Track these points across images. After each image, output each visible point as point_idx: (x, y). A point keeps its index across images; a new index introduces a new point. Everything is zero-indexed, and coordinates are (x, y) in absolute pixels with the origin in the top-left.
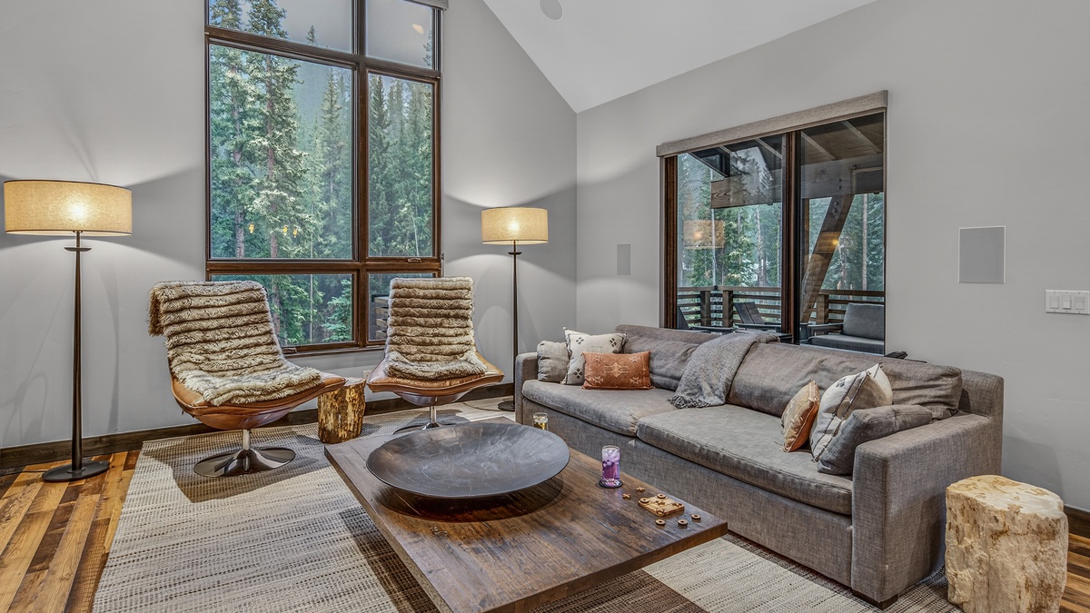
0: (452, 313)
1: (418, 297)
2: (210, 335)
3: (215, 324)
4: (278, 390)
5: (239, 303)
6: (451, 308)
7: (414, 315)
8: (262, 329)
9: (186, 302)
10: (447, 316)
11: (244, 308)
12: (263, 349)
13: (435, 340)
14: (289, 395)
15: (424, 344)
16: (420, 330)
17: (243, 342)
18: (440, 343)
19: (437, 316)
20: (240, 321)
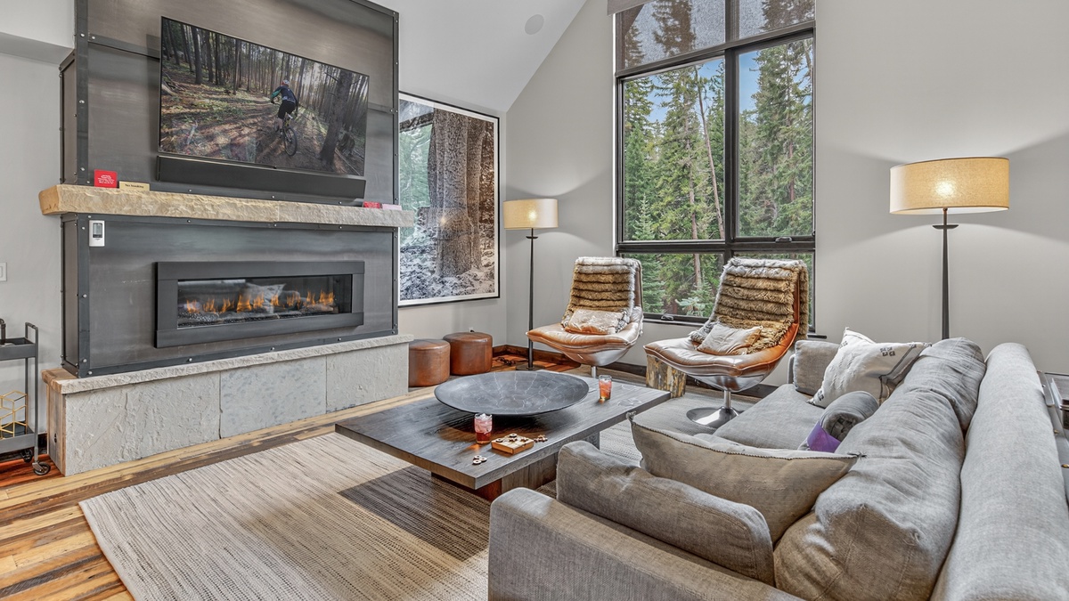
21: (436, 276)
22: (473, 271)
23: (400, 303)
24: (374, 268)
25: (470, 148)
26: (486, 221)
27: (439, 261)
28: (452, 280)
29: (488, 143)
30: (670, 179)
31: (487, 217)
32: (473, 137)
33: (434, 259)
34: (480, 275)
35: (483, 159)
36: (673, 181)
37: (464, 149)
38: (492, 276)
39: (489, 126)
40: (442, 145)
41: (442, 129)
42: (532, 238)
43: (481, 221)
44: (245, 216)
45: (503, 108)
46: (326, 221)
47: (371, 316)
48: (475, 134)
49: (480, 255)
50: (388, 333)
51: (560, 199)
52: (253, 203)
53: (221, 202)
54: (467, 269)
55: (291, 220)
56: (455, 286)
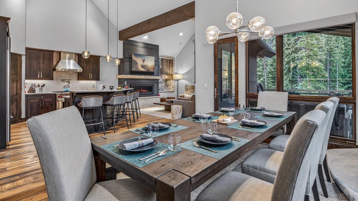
5: (192, 86)
9: (187, 86)
17: (191, 91)
20: (191, 89)
21: (164, 87)
22: (170, 86)
24: (155, 85)
26: (172, 77)
29: (172, 63)
32: (170, 63)
34: (171, 87)
35: (172, 66)
37: (168, 65)
38: (173, 87)
39: (173, 60)
42: (178, 81)
45: (175, 57)
46: (149, 78)
47: (155, 93)
48: (170, 62)
49: (171, 84)
50: (157, 96)
51: (183, 74)
52: (141, 76)
53: (137, 76)
54: (169, 86)
55: (145, 78)
56: (167, 89)
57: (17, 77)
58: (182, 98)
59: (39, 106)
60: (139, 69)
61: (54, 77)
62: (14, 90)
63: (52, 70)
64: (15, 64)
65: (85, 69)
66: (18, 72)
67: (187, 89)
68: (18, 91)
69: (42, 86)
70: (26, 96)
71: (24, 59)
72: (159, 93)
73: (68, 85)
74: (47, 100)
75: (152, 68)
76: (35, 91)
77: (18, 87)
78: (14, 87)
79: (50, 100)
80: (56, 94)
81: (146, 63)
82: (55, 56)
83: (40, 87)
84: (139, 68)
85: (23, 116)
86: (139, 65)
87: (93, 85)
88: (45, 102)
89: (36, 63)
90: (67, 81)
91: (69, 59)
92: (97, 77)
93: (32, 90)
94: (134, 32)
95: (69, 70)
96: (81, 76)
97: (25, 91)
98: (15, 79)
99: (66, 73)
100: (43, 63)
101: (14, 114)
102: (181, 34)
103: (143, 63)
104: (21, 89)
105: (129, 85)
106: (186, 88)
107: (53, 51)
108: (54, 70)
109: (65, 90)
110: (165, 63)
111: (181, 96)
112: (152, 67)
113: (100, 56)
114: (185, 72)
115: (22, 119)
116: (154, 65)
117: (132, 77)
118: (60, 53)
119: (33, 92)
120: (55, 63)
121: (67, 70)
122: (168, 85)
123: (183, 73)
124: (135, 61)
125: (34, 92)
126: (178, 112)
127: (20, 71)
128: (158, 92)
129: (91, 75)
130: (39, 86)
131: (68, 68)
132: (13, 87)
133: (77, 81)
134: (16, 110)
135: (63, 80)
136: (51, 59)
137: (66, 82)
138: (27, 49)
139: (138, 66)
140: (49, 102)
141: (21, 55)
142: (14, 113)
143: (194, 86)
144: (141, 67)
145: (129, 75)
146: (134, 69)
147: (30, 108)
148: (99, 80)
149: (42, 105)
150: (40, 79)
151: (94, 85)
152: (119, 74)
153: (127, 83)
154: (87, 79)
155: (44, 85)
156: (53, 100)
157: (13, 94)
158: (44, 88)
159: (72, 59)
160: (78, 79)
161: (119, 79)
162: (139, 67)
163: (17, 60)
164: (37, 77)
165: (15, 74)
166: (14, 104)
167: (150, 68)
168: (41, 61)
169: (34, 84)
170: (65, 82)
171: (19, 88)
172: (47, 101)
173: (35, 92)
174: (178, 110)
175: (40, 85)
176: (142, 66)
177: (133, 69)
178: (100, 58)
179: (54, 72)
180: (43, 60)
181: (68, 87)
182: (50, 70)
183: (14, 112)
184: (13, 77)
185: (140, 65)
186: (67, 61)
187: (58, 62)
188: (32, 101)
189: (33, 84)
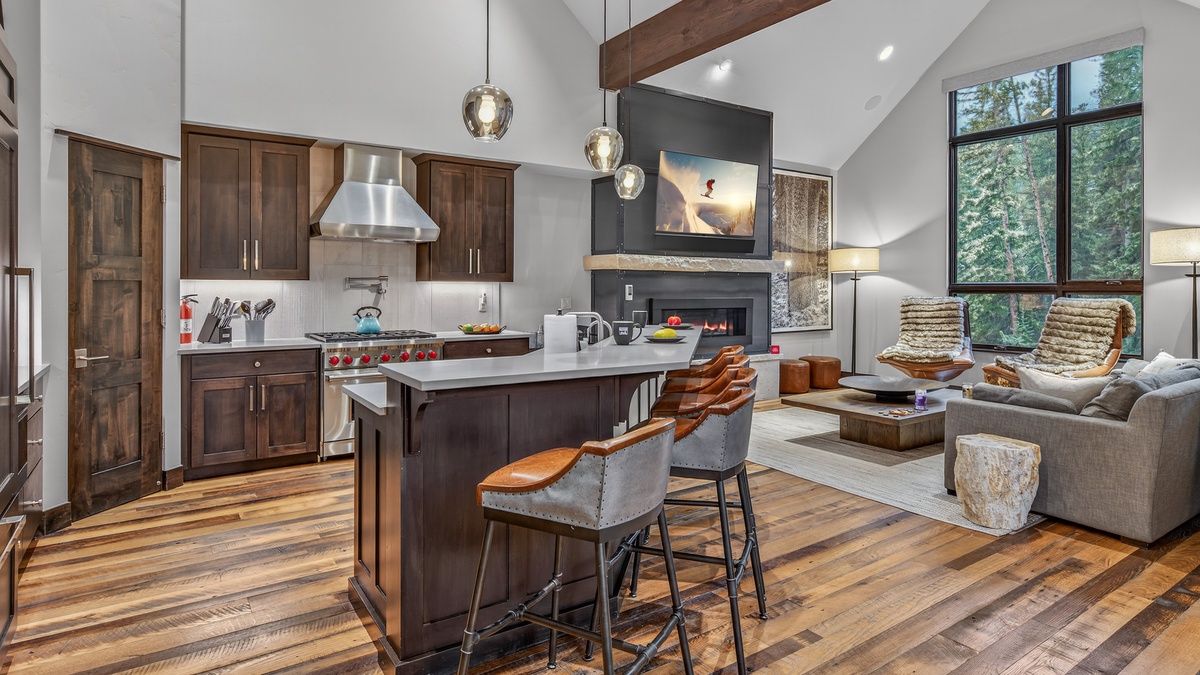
0: (1090, 328)
1: (1066, 314)
2: (919, 327)
3: (923, 321)
4: (920, 358)
5: (941, 310)
6: (1091, 324)
7: (1059, 328)
8: (952, 327)
9: (911, 308)
10: (1085, 331)
11: (943, 313)
12: (950, 339)
13: (1069, 349)
14: (926, 363)
15: (1059, 351)
16: (1061, 339)
17: (939, 333)
18: (1072, 352)
19: (1077, 330)
20: (940, 321)
21: (786, 310)
22: (812, 307)
23: (773, 330)
24: (758, 303)
25: (810, 204)
26: (822, 265)
27: (787, 299)
28: (796, 314)
29: (824, 198)
30: (976, 201)
31: (822, 261)
32: (812, 195)
33: (784, 297)
34: (818, 310)
35: (820, 212)
36: (981, 202)
37: (806, 206)
38: (827, 312)
39: (824, 185)
40: (791, 204)
41: (791, 191)
42: (855, 280)
43: (818, 265)
44: (693, 269)
45: (835, 168)
46: (731, 270)
47: (757, 337)
48: (814, 193)
49: (817, 293)
50: (766, 352)
51: (882, 249)
52: (696, 260)
53: (682, 260)
54: (807, 305)
55: (714, 270)
56: (799, 319)
57: (137, 269)
58: (1011, 393)
59: (242, 407)
60: (687, 226)
61: (315, 267)
62: (127, 335)
63: (305, 231)
64: (128, 202)
65: (449, 229)
66: (144, 241)
67: (918, 324)
68: (143, 338)
69: (258, 311)
70: (187, 359)
71: (172, 174)
72: (775, 341)
73: (377, 301)
74: (279, 378)
75: (744, 220)
76: (229, 331)
77: (147, 315)
78: (126, 317)
79: (294, 377)
80: (320, 349)
81: (720, 198)
82: (318, 166)
83: (253, 312)
84: (686, 221)
85: (172, 457)
86: (687, 207)
87: (481, 301)
88: (270, 389)
89: (231, 198)
90: (369, 283)
91: (381, 179)
92: (500, 268)
93: (216, 327)
94: (685, 32)
95: (381, 233)
96: (431, 261)
97: (180, 339)
98: (128, 276)
99: (367, 244)
100: (265, 198)
101: (124, 455)
102: (886, 53)
103: (707, 196)
104: (161, 328)
105: (643, 301)
106: (909, 314)
107: (308, 143)
108: (314, 230)
109: (361, 326)
110: (791, 199)
111: (891, 358)
112: (746, 215)
113: (517, 166)
114: (889, 236)
115: (164, 473)
116: (754, 204)
117: (658, 264)
118: (338, 150)
119: (222, 340)
120: (315, 200)
121: (372, 230)
122: (804, 301)
123: (878, 243)
124: (671, 186)
125: (224, 336)
126: (1016, 488)
127: (154, 235)
128: (769, 334)
129: (475, 257)
130: (245, 308)
131: (372, 221)
132: (120, 320)
133: (415, 283)
134: (134, 434)
135: (352, 282)
136: (299, 177)
137: (366, 287)
138: (189, 132)
139: (683, 212)
140: (288, 388)
141: (157, 159)
142: (127, 450)
143: (953, 306)
144: (699, 215)
145: (646, 257)
146: (667, 228)
147: (202, 419)
148: (510, 279)
149: (257, 402)
150: (250, 274)
151: (485, 301)
152: (594, 252)
153: (636, 294)
154: (460, 273)
155: (268, 306)
156: (309, 378)
157: (121, 354)
158: (270, 321)
159: (391, 181)
160: (420, 276)
161: (595, 273)
162: (690, 213)
163: (141, 180)
164: (238, 265)
165: (129, 254)
166: (126, 404)
167: (734, 220)
168: (257, 187)
169: (227, 301)
170: (360, 291)
171: (147, 324)
172: (278, 382)
173: (229, 340)
174: (1014, 473)
175: (252, 306)
176: (704, 213)
177: (662, 226)
178: (516, 173)
179: (314, 243)
180: (265, 183)
181: (374, 312)
182: (293, 232)
183: (126, 444)
184: (116, 269)
185: (694, 205)
186: (370, 187)
187: (330, 195)
188: (213, 385)
189: (222, 301)
